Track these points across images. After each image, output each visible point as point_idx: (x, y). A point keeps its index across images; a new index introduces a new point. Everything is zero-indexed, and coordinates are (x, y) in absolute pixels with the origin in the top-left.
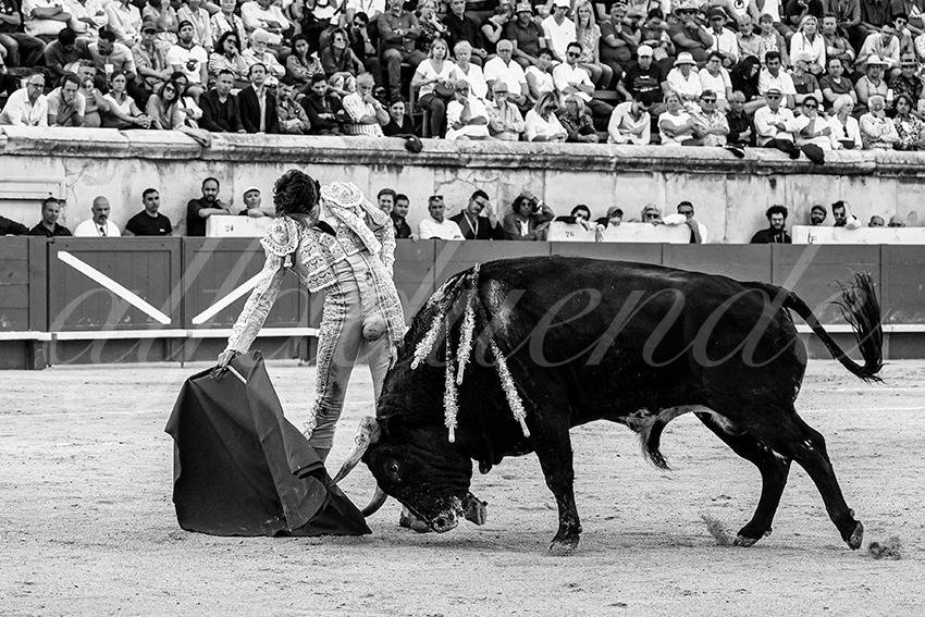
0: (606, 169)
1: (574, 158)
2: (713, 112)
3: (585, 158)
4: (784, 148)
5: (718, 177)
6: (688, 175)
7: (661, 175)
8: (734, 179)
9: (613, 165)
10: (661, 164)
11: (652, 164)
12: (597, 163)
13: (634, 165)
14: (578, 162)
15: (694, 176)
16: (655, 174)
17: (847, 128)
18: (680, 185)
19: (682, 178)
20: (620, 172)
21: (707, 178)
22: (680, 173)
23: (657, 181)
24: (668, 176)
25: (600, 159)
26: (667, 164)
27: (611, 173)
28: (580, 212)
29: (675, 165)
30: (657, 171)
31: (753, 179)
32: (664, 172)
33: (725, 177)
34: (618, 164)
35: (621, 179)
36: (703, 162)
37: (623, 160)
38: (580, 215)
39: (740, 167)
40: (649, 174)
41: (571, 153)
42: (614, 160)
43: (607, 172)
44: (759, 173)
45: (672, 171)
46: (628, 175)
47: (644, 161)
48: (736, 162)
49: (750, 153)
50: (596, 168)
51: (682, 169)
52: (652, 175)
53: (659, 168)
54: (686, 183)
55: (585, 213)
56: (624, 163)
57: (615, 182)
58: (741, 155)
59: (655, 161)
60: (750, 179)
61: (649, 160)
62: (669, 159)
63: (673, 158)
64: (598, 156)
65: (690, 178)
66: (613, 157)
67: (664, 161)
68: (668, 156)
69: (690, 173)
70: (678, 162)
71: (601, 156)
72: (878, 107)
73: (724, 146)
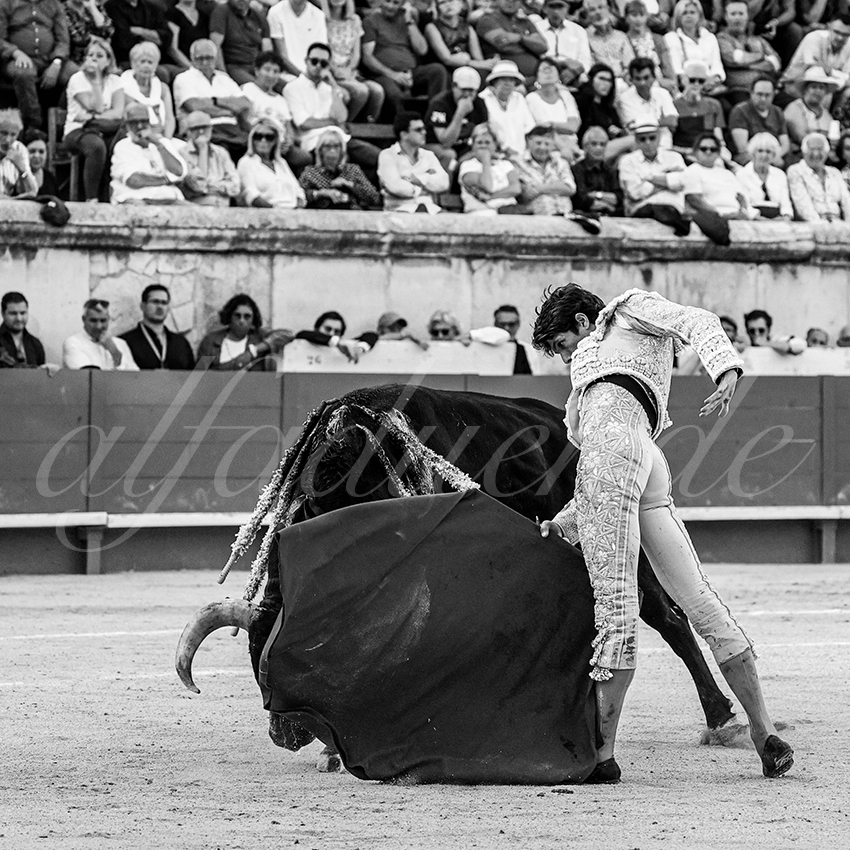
0: (375, 252)
1: (321, 236)
3: (339, 236)
4: (665, 218)
5: (558, 267)
6: (509, 263)
7: (463, 263)
8: (583, 269)
9: (386, 248)
10: (464, 244)
11: (448, 245)
12: (360, 243)
13: (420, 246)
14: (327, 241)
15: (519, 264)
16: (455, 261)
17: (768, 185)
18: (495, 279)
19: (499, 268)
20: (397, 258)
21: (539, 268)
22: (496, 259)
23: (458, 272)
24: (476, 264)
25: (365, 236)
26: (474, 245)
27: (382, 258)
28: (330, 323)
29: (487, 246)
30: (459, 256)
31: (616, 269)
32: (469, 258)
33: (568, 266)
34: (393, 244)
35: (400, 270)
36: (533, 242)
37: (402, 238)
38: (329, 329)
39: (593, 250)
40: (445, 261)
41: (316, 227)
42: (387, 239)
43: (376, 258)
44: (625, 258)
45: (482, 257)
46: (408, 262)
47: (436, 240)
48: (588, 242)
49: (609, 227)
50: (358, 251)
51: (499, 254)
52: (450, 263)
53: (462, 251)
54: (505, 276)
55: (336, 324)
56: (403, 244)
57: (389, 274)
58: (594, 230)
59: (454, 240)
60: (609, 269)
61: (444, 239)
62: (478, 236)
63: (484, 235)
64: (360, 232)
65: (512, 268)
66: (385, 234)
67: (469, 240)
68: (475, 232)
69: (512, 260)
70: (492, 241)
71: (366, 232)
72: (816, 153)
73: (567, 216)
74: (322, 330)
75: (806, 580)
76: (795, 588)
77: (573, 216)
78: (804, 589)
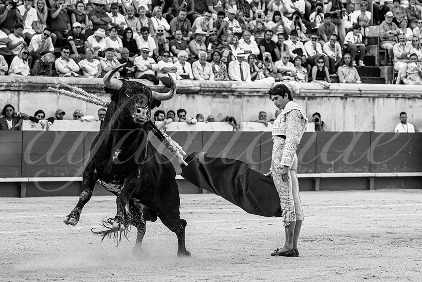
1: (35, 85)
2: (112, 59)
3: (42, 85)
4: (150, 79)
14: (38, 87)
15: (102, 94)
17: (185, 68)
22: (94, 93)
26: (87, 88)
27: (56, 93)
28: (40, 114)
29: (91, 88)
34: (60, 88)
35: (62, 96)
37: (63, 85)
38: (39, 116)
41: (34, 82)
42: (58, 86)
51: (95, 91)
55: (42, 115)
56: (63, 87)
57: (58, 98)
62: (88, 85)
63: (90, 84)
64: (49, 83)
65: (99, 95)
66: (57, 84)
67: (85, 86)
68: (87, 83)
69: (99, 93)
70: (93, 86)
71: (51, 84)
72: (203, 58)
73: (118, 78)
74: (37, 117)
75: (197, 200)
76: (194, 202)
77: (120, 78)
78: (197, 202)
